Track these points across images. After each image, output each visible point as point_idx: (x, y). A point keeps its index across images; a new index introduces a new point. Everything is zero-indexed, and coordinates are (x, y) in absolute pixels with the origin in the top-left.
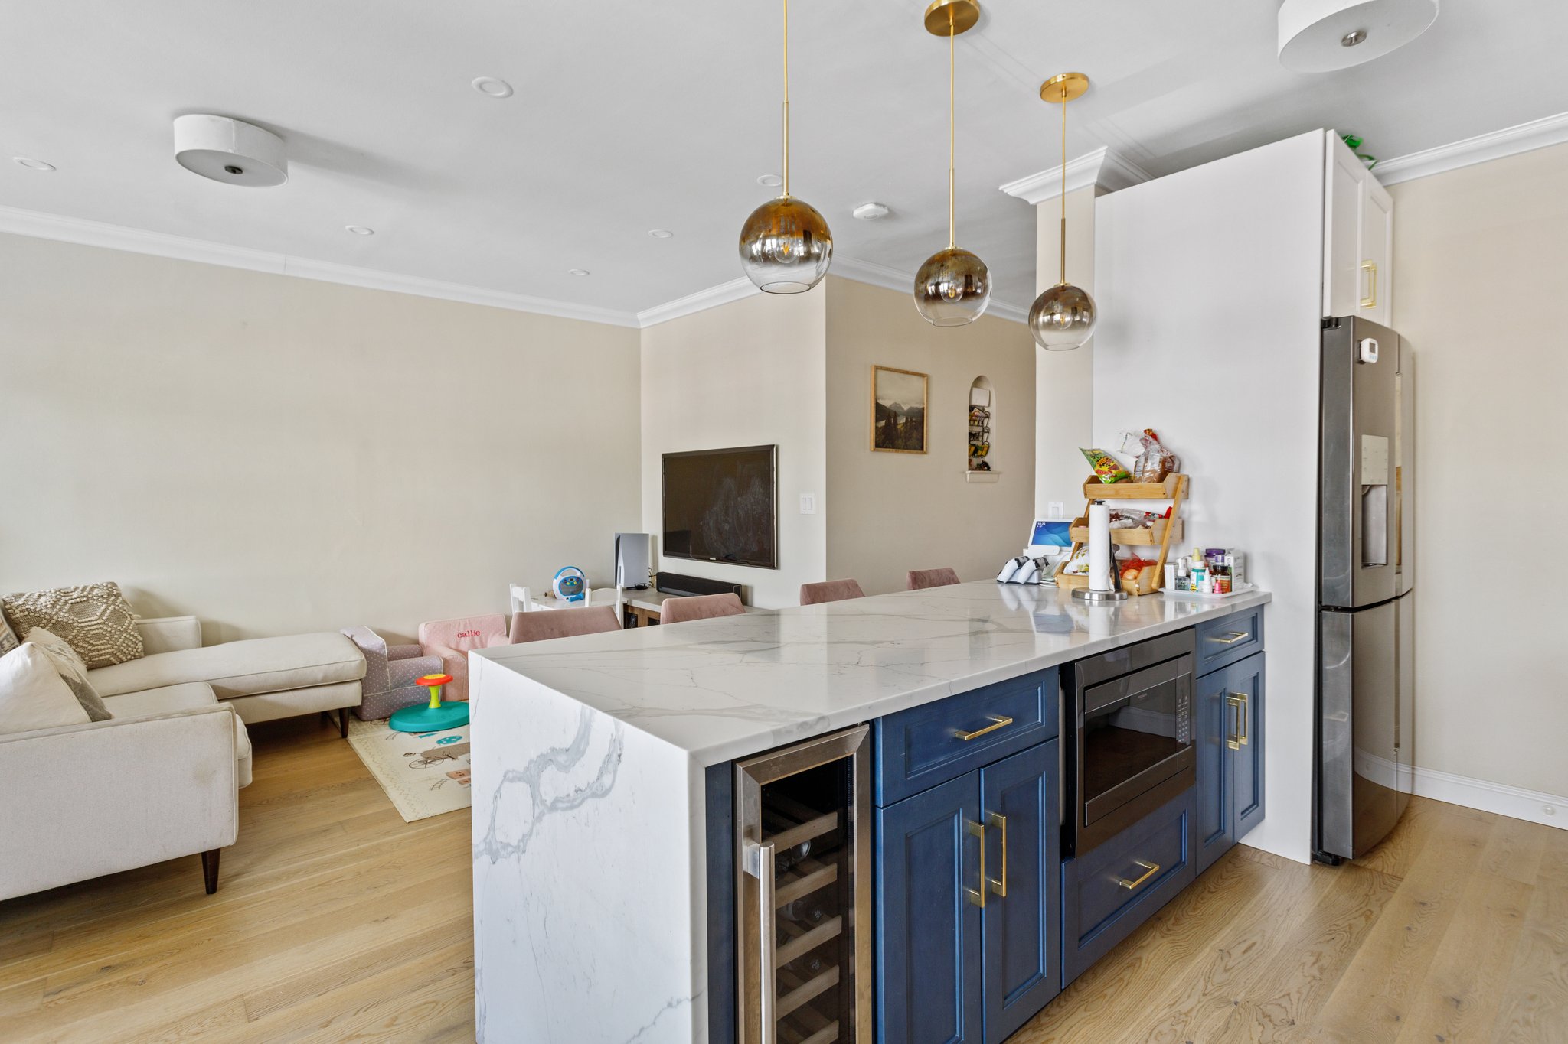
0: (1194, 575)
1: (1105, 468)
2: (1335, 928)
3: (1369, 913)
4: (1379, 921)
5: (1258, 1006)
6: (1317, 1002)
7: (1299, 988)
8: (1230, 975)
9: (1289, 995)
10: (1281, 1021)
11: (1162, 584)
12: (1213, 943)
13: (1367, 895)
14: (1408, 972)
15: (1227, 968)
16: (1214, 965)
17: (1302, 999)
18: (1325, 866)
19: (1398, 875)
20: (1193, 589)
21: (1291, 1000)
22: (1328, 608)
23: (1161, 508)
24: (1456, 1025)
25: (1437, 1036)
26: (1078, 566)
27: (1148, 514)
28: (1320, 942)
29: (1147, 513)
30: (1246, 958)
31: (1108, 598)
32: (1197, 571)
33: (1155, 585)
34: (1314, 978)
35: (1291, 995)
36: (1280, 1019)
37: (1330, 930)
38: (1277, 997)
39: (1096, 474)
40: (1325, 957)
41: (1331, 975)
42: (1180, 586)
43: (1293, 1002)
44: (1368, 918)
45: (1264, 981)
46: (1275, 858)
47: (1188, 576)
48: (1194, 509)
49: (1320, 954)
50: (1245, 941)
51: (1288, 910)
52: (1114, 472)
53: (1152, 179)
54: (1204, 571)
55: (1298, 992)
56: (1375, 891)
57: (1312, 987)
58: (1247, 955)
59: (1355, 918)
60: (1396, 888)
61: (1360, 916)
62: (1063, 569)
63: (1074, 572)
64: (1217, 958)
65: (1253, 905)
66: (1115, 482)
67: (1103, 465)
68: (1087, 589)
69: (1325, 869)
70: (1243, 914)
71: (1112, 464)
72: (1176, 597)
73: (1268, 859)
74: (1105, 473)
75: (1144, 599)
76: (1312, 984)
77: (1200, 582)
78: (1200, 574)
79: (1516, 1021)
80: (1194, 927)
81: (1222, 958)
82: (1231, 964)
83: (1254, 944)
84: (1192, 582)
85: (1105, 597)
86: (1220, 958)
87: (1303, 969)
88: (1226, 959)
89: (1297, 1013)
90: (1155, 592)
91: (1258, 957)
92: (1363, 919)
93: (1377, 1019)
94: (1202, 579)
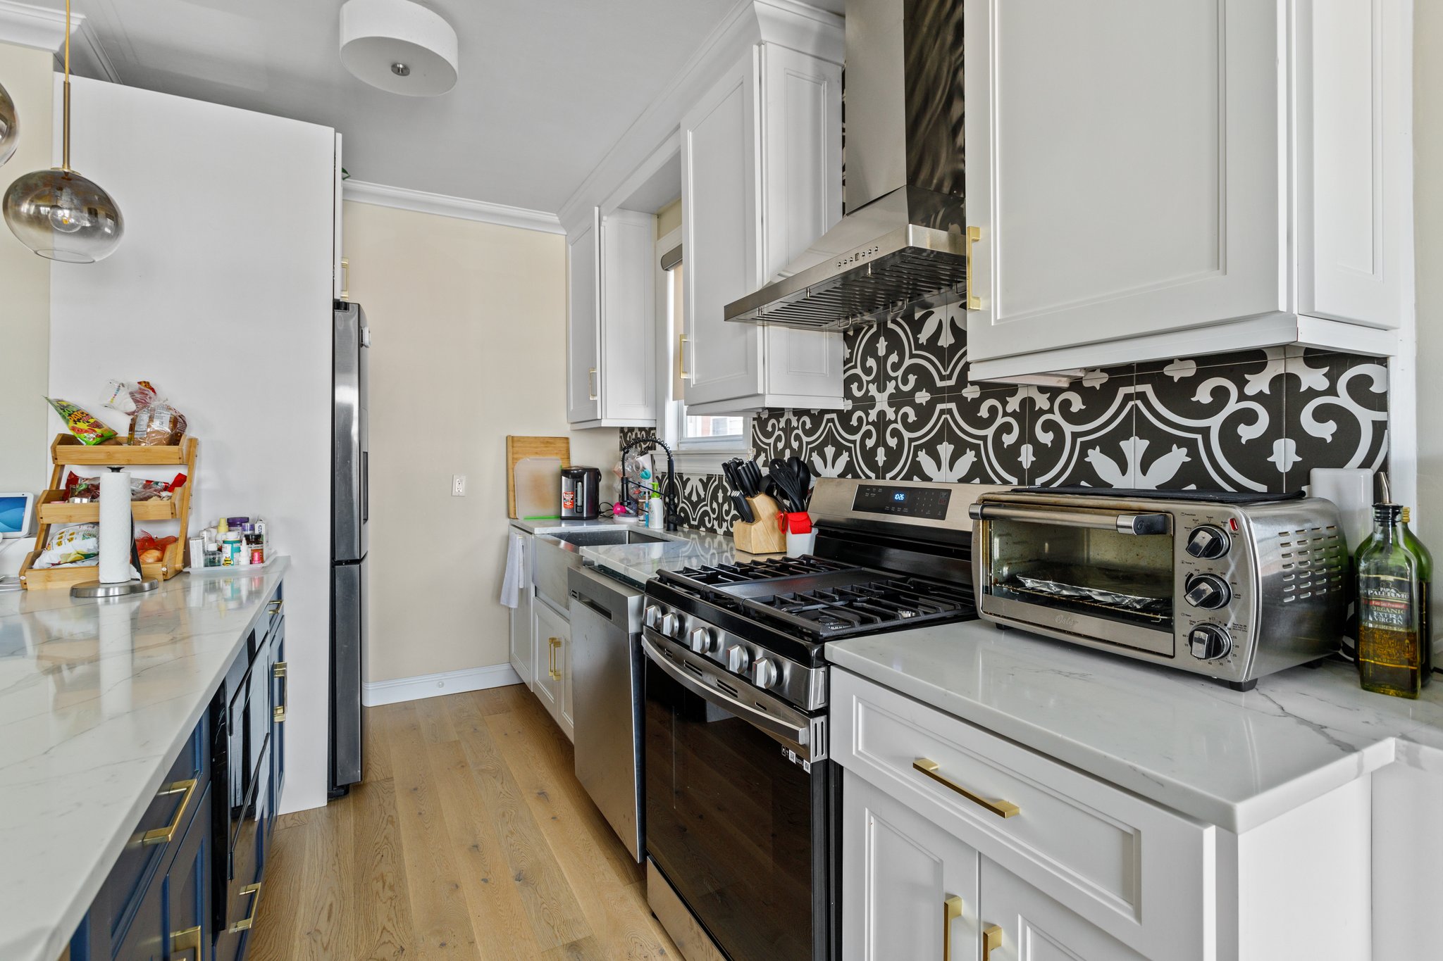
0: (227, 549)
1: (81, 425)
2: (377, 846)
3: (390, 819)
4: (400, 820)
5: (370, 958)
6: (406, 916)
7: (388, 916)
8: (332, 950)
9: (384, 928)
10: (394, 956)
11: (187, 561)
12: (297, 932)
13: (380, 805)
14: (440, 847)
15: (325, 945)
16: (313, 952)
17: (395, 924)
18: (338, 799)
19: (389, 776)
20: (227, 562)
21: (389, 932)
22: (340, 563)
23: (168, 475)
24: (486, 863)
25: (482, 880)
26: (62, 556)
27: (149, 482)
28: (376, 866)
29: (147, 481)
30: (334, 924)
31: (133, 590)
32: (232, 543)
33: (179, 565)
34: (391, 899)
35: (387, 928)
36: (392, 954)
37: (376, 851)
38: (378, 937)
39: (71, 433)
40: (386, 875)
41: (400, 887)
42: (212, 561)
43: (391, 932)
44: (392, 823)
45: (360, 932)
46: (296, 816)
47: (220, 549)
48: (204, 476)
49: (382, 875)
50: (322, 908)
51: (337, 855)
52: (99, 431)
53: (121, 84)
54: (240, 541)
55: (389, 920)
56: (383, 799)
57: (395, 907)
58: (332, 920)
59: (385, 829)
60: (393, 788)
61: (387, 825)
62: (33, 562)
63: (53, 565)
64: (311, 943)
65: (307, 870)
66: (99, 444)
67: (79, 420)
68: (97, 584)
69: (340, 801)
70: (305, 885)
71: (92, 421)
72: (208, 575)
73: (292, 819)
74: (86, 431)
75: (171, 584)
76: (393, 904)
77: (236, 555)
78: (235, 545)
79: (507, 836)
80: (271, 931)
81: (315, 941)
82: (325, 940)
83: (331, 905)
84: (224, 555)
85: (129, 589)
86: (312, 941)
87: (379, 897)
88: (319, 938)
89: (400, 938)
90: (178, 573)
91: (342, 915)
92: (390, 826)
93: (448, 897)
94: (239, 550)
